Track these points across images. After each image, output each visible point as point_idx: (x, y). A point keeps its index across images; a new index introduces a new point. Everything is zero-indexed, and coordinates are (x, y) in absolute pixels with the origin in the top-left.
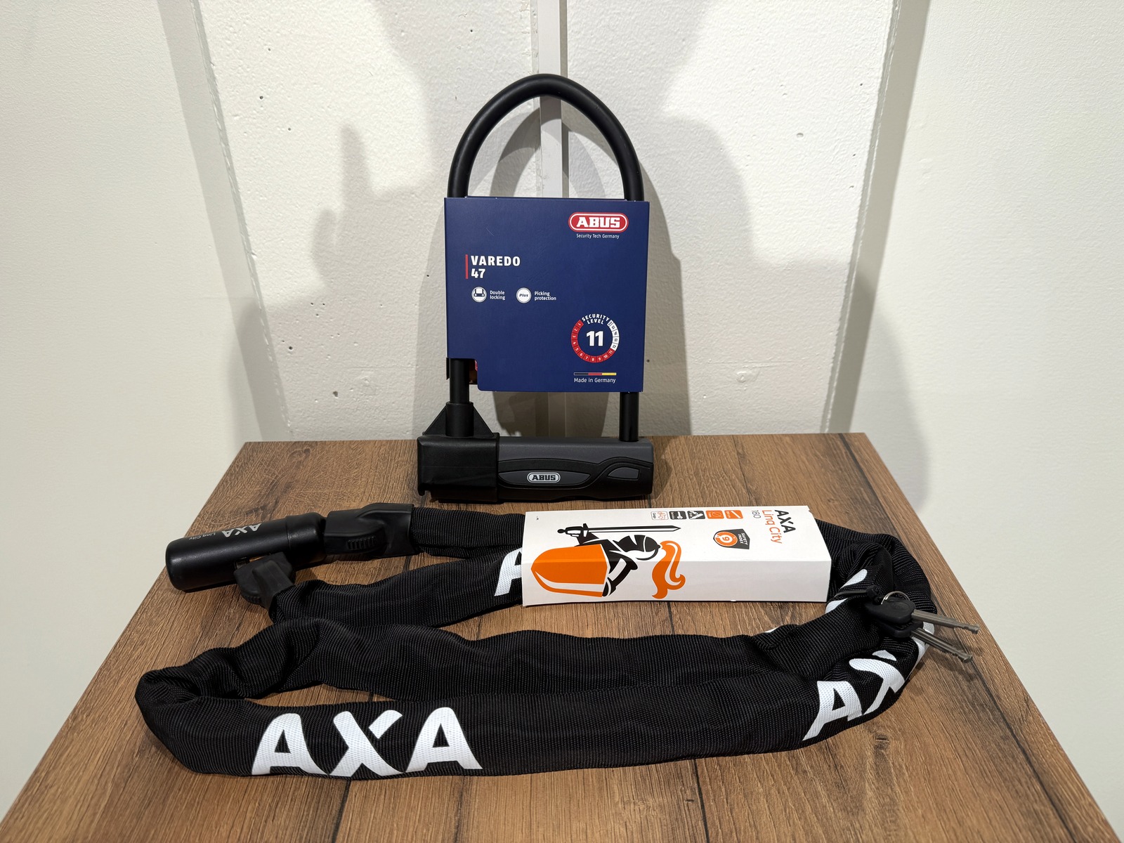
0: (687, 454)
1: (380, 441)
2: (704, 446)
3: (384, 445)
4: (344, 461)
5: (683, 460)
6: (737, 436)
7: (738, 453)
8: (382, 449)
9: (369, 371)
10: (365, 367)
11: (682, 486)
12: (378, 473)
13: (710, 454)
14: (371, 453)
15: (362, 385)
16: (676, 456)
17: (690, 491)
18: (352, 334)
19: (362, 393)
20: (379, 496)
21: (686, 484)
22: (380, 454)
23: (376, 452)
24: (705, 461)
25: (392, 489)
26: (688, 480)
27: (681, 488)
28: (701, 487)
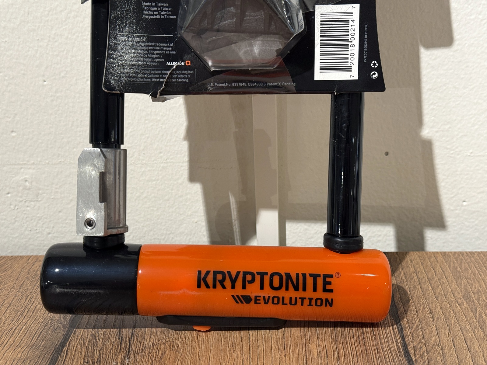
0: (449, 273)
2: (472, 264)
9: (30, 168)
10: (25, 164)
11: (448, 313)
12: (20, 293)
13: (482, 273)
14: (19, 270)
15: (21, 188)
16: (433, 275)
17: (461, 320)
18: (9, 120)
19: (21, 199)
20: (13, 321)
21: (453, 311)
22: (31, 271)
23: (26, 268)
24: (476, 281)
25: (33, 312)
26: (455, 305)
27: (447, 315)
28: (478, 315)
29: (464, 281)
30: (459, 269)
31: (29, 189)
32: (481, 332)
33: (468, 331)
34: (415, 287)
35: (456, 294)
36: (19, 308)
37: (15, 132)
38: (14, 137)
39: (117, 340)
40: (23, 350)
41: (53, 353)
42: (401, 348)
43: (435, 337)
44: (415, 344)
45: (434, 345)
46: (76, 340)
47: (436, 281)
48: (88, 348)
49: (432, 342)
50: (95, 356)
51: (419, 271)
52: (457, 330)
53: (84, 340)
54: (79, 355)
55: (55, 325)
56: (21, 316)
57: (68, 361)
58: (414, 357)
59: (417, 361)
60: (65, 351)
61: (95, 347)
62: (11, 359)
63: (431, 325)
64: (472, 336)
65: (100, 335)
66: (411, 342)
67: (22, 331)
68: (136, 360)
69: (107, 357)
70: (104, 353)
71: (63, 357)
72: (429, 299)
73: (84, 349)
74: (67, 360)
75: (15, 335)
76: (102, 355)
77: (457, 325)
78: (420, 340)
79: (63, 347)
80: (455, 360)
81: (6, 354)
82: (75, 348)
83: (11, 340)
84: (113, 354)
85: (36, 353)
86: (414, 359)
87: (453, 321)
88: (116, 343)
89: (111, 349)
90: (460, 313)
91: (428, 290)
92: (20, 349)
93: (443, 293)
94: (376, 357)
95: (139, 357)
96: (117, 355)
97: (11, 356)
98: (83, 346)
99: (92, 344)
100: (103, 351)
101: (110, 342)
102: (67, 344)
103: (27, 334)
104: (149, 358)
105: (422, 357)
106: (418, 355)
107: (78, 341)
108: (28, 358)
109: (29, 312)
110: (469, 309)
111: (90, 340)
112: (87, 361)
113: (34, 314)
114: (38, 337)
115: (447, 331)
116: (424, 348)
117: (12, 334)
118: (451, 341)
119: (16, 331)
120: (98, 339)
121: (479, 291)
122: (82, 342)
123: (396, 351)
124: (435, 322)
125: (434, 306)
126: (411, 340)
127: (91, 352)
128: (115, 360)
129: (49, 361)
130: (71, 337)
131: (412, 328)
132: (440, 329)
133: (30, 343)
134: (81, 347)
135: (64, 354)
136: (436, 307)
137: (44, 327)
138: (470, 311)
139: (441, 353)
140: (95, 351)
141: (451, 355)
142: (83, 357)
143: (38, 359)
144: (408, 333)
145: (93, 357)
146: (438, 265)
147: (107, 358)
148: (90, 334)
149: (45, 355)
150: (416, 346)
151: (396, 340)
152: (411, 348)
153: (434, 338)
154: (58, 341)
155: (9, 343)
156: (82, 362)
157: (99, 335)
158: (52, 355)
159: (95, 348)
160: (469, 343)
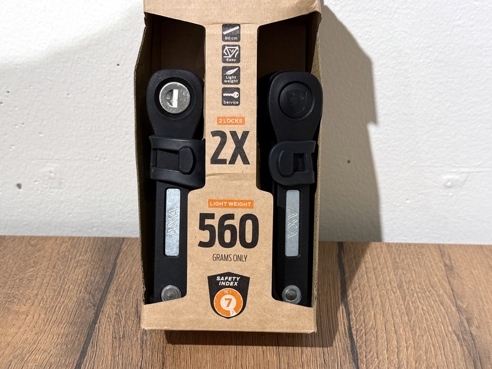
0: (389, 264)
1: (63, 238)
2: (408, 255)
3: (66, 242)
4: (21, 259)
5: (385, 270)
6: (443, 245)
7: (445, 265)
8: (63, 246)
9: (54, 163)
10: (50, 159)
11: (384, 300)
12: (55, 274)
13: (414, 264)
14: (51, 250)
15: (47, 178)
16: (377, 265)
17: (393, 306)
18: (38, 124)
19: (47, 186)
20: (53, 299)
21: (389, 298)
22: (61, 252)
23: (56, 249)
24: (409, 272)
25: (68, 291)
26: (391, 293)
27: (384, 302)
28: (406, 303)
29: (400, 271)
30: (397, 260)
31: (54, 179)
32: (406, 318)
33: (397, 317)
34: (362, 276)
35: (393, 283)
36: (56, 288)
37: (43, 133)
38: (41, 137)
39: (136, 319)
40: (64, 326)
41: (89, 329)
42: (347, 330)
43: (373, 321)
44: (358, 326)
45: (371, 328)
46: (104, 318)
47: (379, 271)
48: (115, 325)
49: (370, 326)
50: (121, 332)
51: (367, 261)
52: (389, 315)
53: (110, 319)
54: (109, 331)
55: (86, 304)
56: (59, 295)
57: (101, 337)
58: (355, 338)
59: (357, 341)
60: (97, 327)
61: (120, 324)
62: (57, 333)
63: (371, 311)
64: (399, 321)
65: (123, 314)
66: (354, 325)
67: (61, 309)
68: (152, 337)
69: (130, 333)
70: (127, 330)
71: (96, 332)
72: (372, 287)
73: (111, 326)
74: (100, 335)
75: (56, 312)
76: (125, 332)
77: (390, 311)
78: (362, 324)
79: (95, 323)
80: (385, 341)
81: (52, 329)
82: (104, 325)
83: (54, 316)
84: (134, 331)
85: (75, 329)
86: (355, 340)
87: (387, 308)
88: (135, 321)
89: (132, 327)
90: (393, 301)
91: (372, 279)
92: (62, 325)
93: (383, 282)
94: (328, 338)
95: (154, 334)
96: (137, 332)
97: (57, 331)
98: (110, 323)
99: (117, 322)
100: (126, 328)
101: (131, 320)
102: (98, 321)
103: (66, 312)
104: (161, 335)
105: (361, 338)
106: (358, 336)
107: (106, 319)
108: (70, 333)
109: (64, 292)
110: (401, 297)
111: (115, 319)
112: (115, 337)
113: (69, 293)
114: (75, 315)
115: (382, 316)
116: (364, 330)
117: (54, 312)
118: (383, 325)
119: (57, 309)
120: (121, 317)
121: (410, 281)
122: (109, 320)
123: (343, 333)
124: (374, 308)
125: (375, 294)
126: (355, 323)
127: (117, 328)
128: (136, 336)
129: (86, 336)
130: (100, 315)
131: (357, 313)
132: (377, 314)
133: (69, 320)
134: (109, 324)
135: (96, 330)
136: (376, 295)
137: (79, 306)
138: (401, 299)
139: (375, 335)
140: (120, 328)
141: (383, 337)
142: (111, 333)
143: (77, 334)
144: (354, 318)
145: (119, 333)
146: (382, 255)
147: (130, 335)
148: (114, 313)
149: (83, 330)
150: (358, 329)
151: (344, 323)
152: (354, 330)
153: (371, 323)
154: (91, 319)
155: (52, 320)
156: (111, 337)
157: (121, 314)
158: (88, 331)
159: (120, 326)
160: (396, 327)
